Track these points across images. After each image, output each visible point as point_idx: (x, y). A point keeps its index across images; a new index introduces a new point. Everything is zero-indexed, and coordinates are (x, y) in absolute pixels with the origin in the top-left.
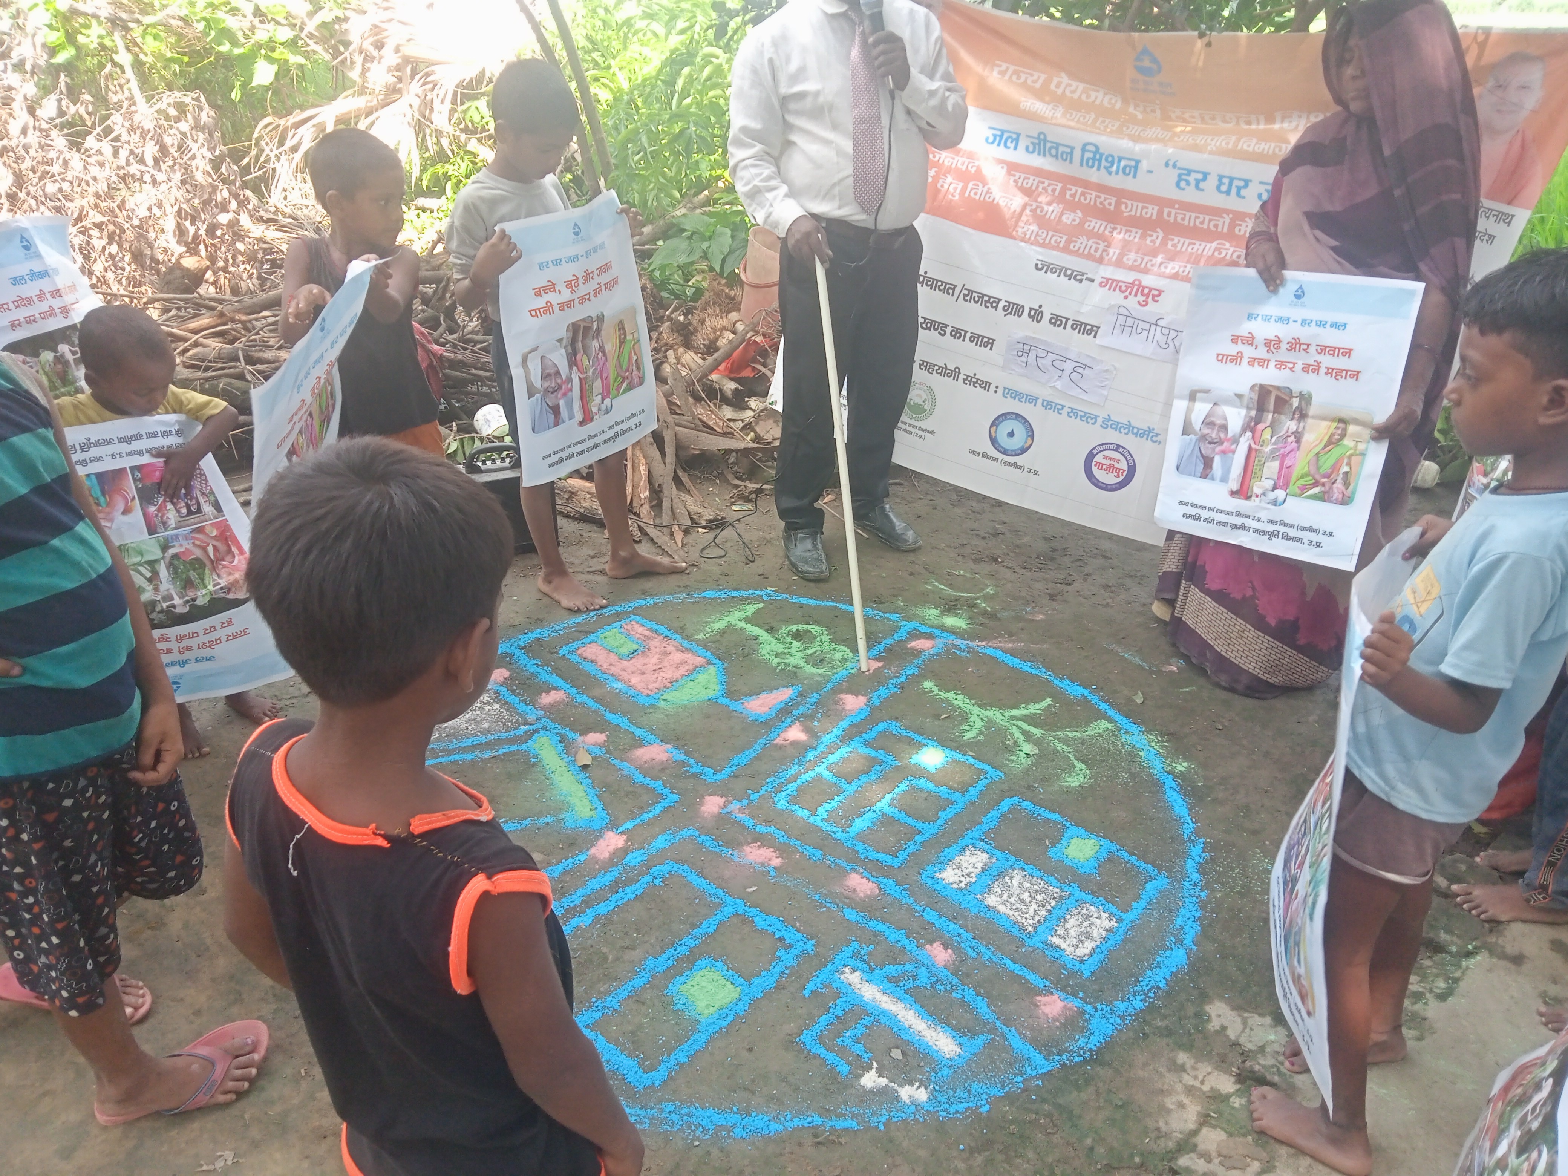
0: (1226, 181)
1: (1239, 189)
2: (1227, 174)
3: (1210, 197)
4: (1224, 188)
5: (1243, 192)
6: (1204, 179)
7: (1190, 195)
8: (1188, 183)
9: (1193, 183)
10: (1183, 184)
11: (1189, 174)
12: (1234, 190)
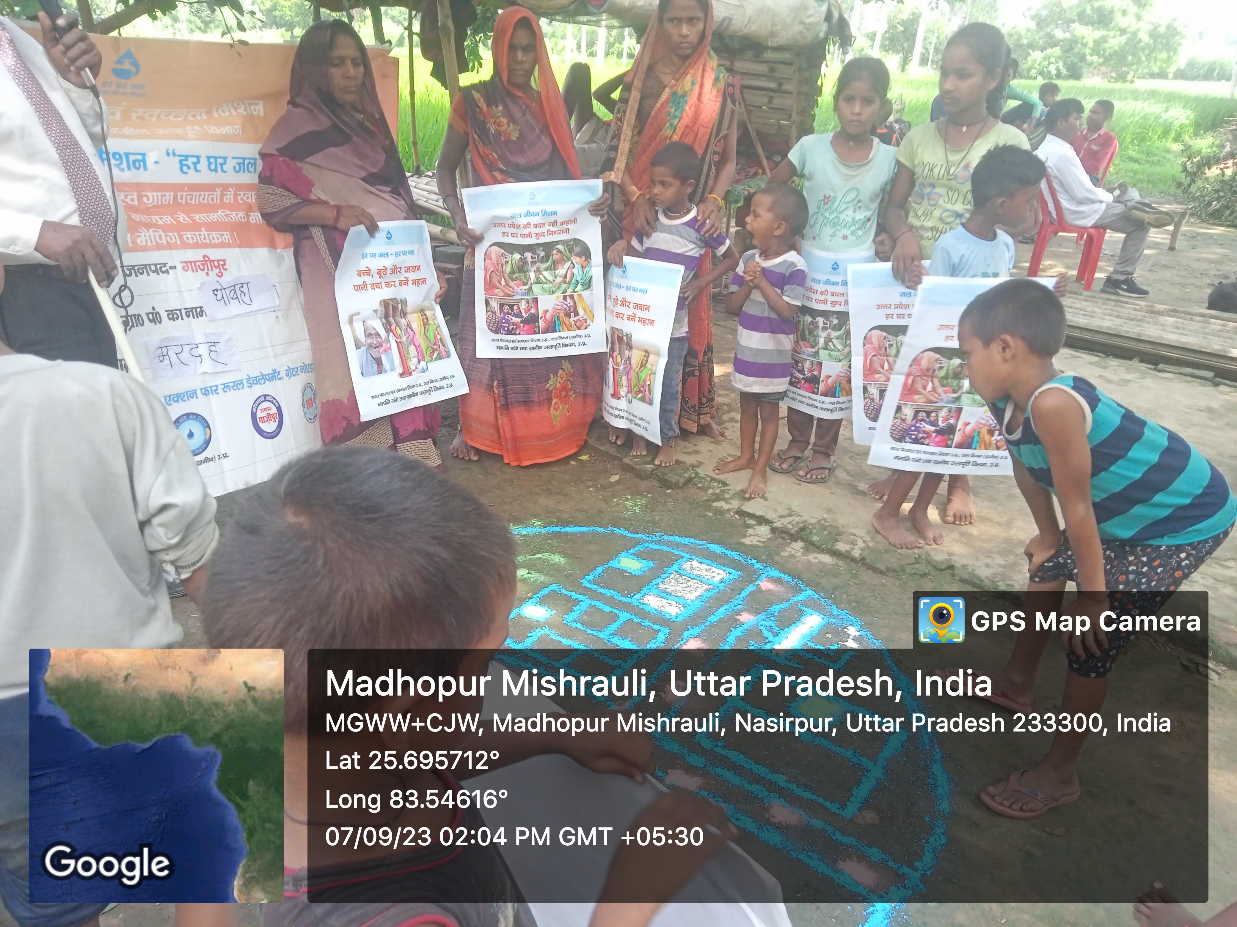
0: (212, 160)
1: (222, 165)
2: (211, 155)
3: (205, 176)
4: (213, 167)
5: (225, 167)
6: (198, 162)
7: (192, 178)
8: (189, 168)
9: (192, 166)
10: (185, 169)
11: (186, 160)
12: (219, 167)
